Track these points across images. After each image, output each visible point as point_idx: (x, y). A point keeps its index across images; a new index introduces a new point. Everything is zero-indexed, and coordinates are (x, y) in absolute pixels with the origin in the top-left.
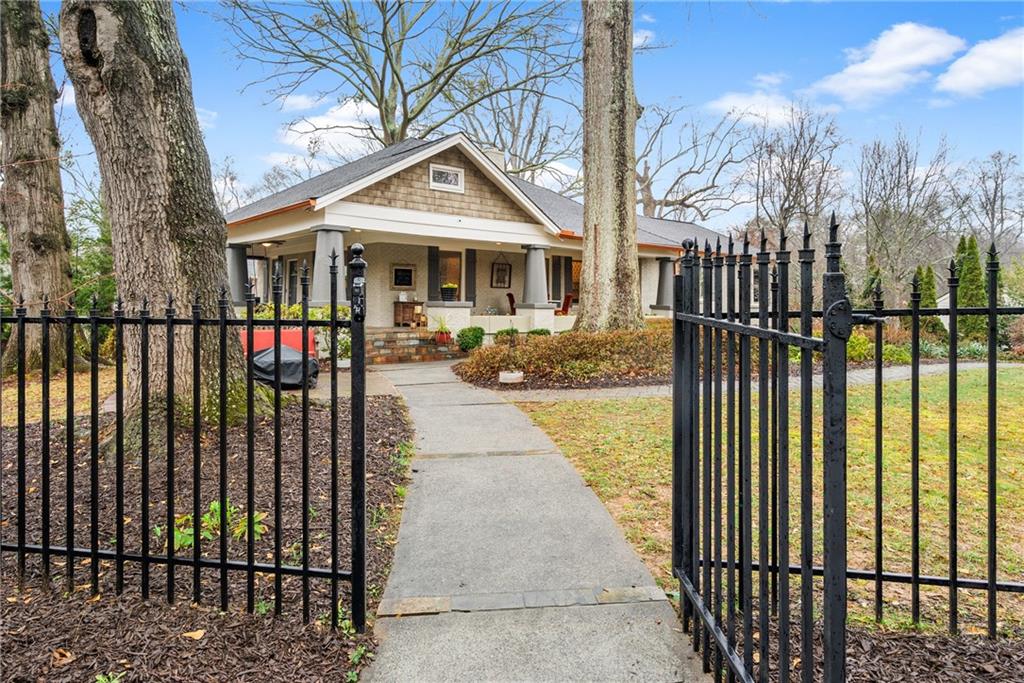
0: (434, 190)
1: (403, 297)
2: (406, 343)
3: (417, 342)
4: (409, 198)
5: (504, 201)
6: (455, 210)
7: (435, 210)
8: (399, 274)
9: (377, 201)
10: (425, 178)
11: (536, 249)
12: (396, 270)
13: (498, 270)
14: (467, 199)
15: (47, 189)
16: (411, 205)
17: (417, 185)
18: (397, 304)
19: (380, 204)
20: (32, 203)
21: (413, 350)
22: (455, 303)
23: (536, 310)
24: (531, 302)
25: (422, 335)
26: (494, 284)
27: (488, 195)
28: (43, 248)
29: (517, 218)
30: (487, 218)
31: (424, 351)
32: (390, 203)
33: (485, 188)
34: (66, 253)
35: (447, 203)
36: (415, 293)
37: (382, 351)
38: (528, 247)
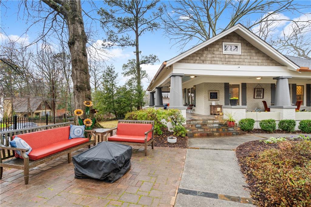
0: (225, 54)
1: (214, 103)
2: (212, 126)
3: (217, 125)
4: (213, 59)
5: (263, 56)
6: (237, 63)
7: (226, 64)
8: (212, 94)
9: (197, 61)
10: (220, 49)
11: (282, 78)
12: (210, 93)
13: (257, 91)
14: (242, 57)
15: (81, 70)
16: (214, 62)
17: (216, 53)
18: (211, 106)
19: (198, 63)
20: (77, 75)
21: (215, 130)
22: (237, 106)
23: (284, 109)
24: (280, 105)
25: (220, 121)
26: (256, 97)
27: (254, 54)
28: (79, 90)
29: (270, 64)
30: (253, 65)
31: (221, 130)
32: (203, 62)
33: (253, 51)
34: (88, 91)
35: (232, 60)
36: (219, 102)
37: (199, 130)
38: (278, 79)
